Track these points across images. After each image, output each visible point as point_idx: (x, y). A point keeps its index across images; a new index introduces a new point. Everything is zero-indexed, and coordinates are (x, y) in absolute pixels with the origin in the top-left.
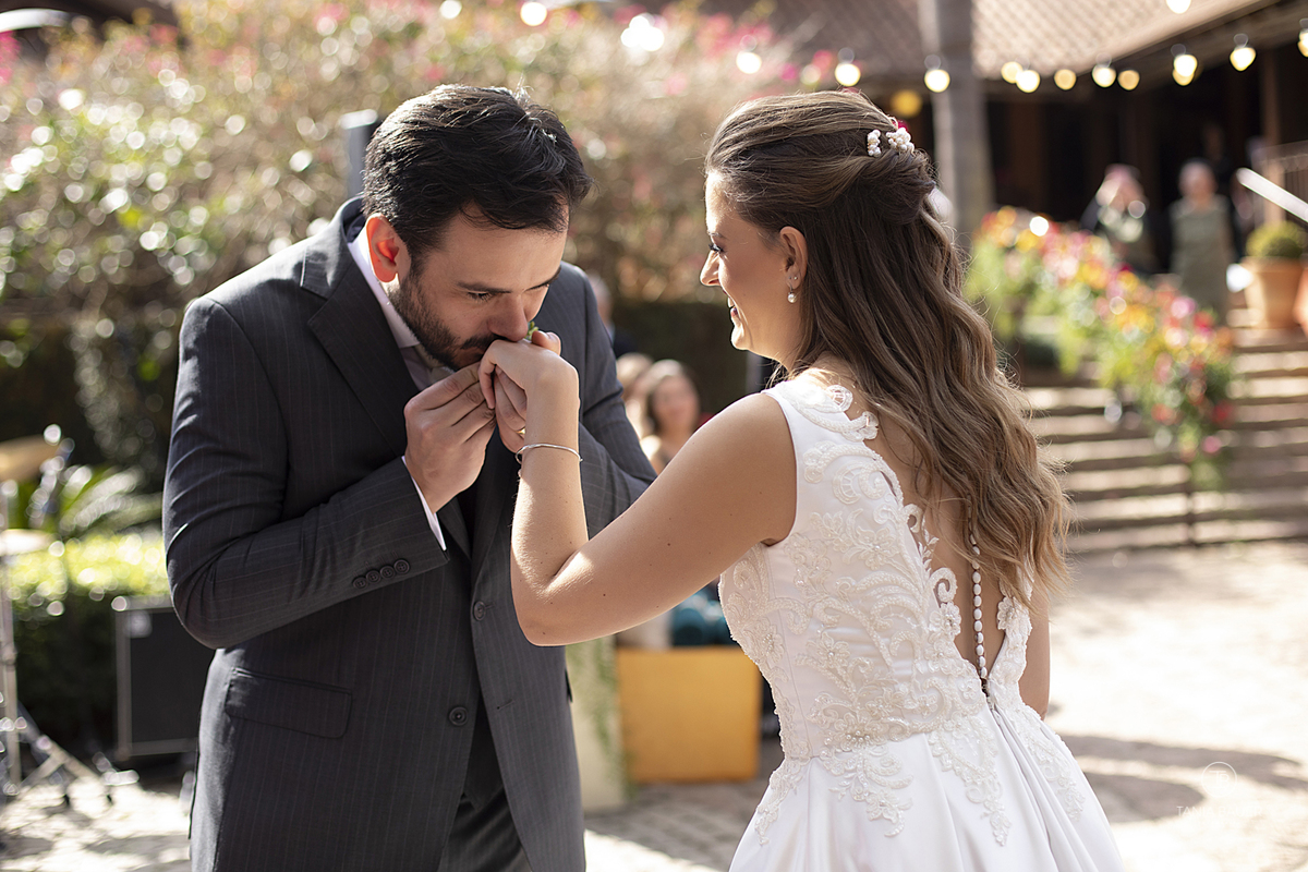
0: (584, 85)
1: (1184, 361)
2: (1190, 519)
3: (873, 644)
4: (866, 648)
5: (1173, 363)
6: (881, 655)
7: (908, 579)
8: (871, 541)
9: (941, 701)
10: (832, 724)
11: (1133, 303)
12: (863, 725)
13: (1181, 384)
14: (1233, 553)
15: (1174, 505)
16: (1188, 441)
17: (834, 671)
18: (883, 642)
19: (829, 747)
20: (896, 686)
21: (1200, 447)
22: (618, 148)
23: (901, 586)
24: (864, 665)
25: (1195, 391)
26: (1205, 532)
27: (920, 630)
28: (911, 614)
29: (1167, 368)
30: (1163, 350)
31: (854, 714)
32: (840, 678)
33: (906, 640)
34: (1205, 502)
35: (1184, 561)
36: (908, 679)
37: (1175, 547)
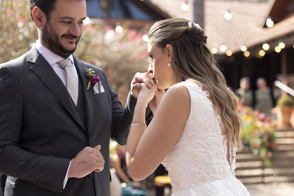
0: (95, 46)
1: (262, 131)
2: (263, 176)
3: (208, 153)
4: (207, 154)
5: (259, 131)
6: (210, 157)
7: (217, 135)
8: (209, 124)
9: (224, 171)
10: (196, 177)
11: (248, 114)
12: (205, 177)
13: (261, 137)
14: (274, 186)
15: (258, 172)
16: (263, 153)
17: (197, 161)
18: (211, 153)
19: (194, 184)
20: (214, 166)
21: (266, 155)
22: (104, 64)
23: (216, 137)
24: (206, 159)
25: (265, 139)
26: (267, 179)
27: (220, 150)
28: (218, 145)
29: (257, 133)
30: (256, 128)
31: (202, 174)
32: (199, 163)
33: (217, 153)
34: (268, 171)
35: (261, 187)
36: (216, 164)
37: (258, 183)
